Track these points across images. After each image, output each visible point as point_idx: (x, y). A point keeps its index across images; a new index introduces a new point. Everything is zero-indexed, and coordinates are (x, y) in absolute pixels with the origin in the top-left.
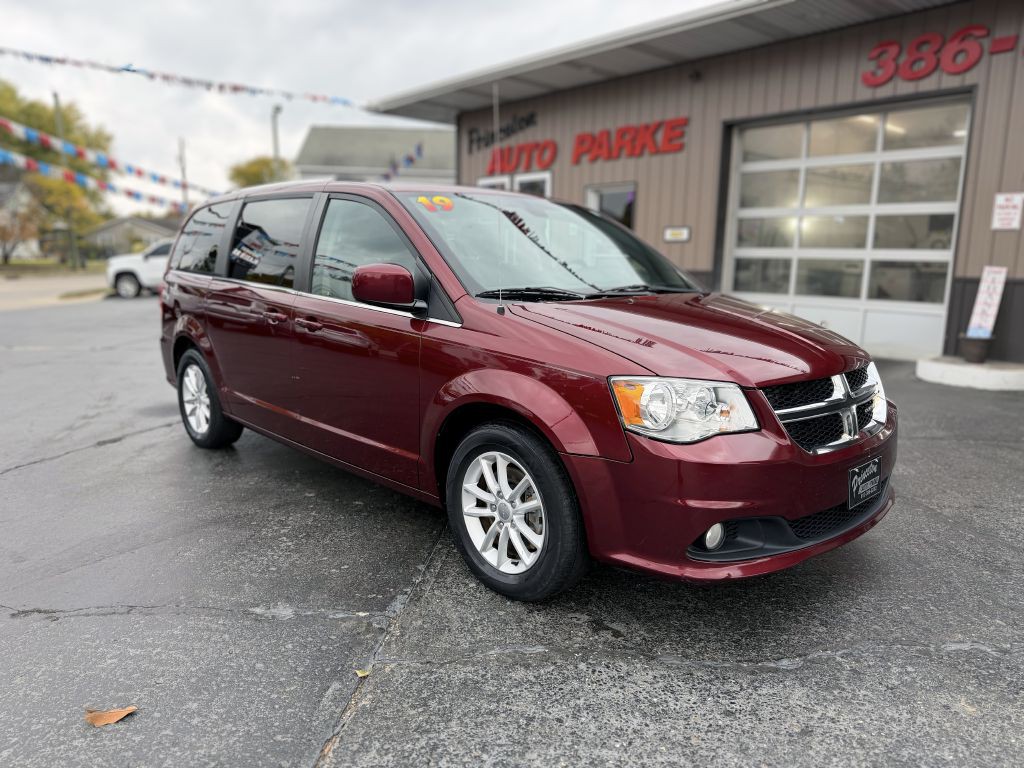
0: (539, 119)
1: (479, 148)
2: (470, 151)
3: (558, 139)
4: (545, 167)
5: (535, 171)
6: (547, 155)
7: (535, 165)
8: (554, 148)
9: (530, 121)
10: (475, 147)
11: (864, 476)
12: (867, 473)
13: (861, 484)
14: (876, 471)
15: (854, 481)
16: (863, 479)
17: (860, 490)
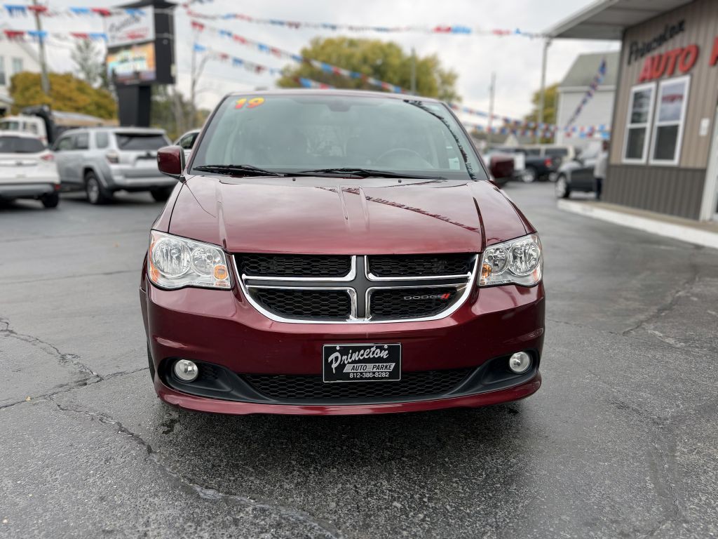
0: (687, 26)
1: (636, 59)
2: (629, 63)
3: (701, 43)
4: (686, 72)
5: (677, 76)
6: (690, 59)
7: (678, 71)
8: (697, 51)
9: (680, 28)
10: (633, 57)
11: (355, 357)
12: (362, 355)
13: (349, 363)
14: (385, 357)
15: (332, 357)
16: (353, 359)
17: (348, 369)
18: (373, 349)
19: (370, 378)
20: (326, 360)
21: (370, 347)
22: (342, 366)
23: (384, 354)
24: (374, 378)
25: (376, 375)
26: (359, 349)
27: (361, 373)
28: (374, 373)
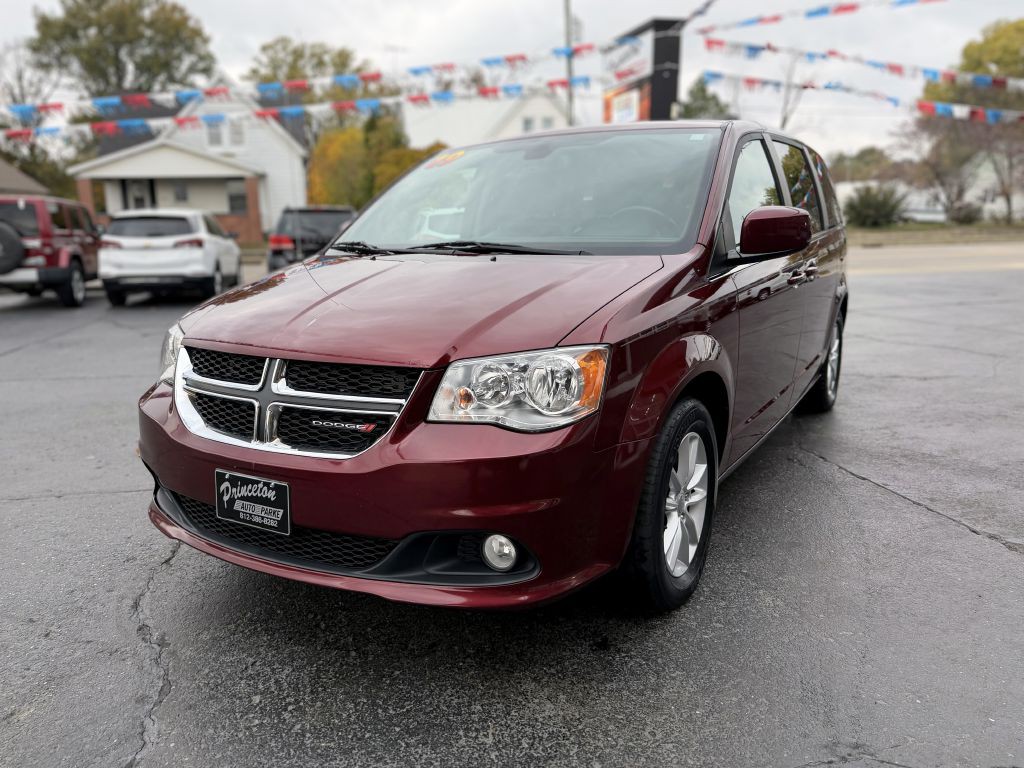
11: (244, 492)
12: (250, 491)
13: (238, 498)
14: (273, 499)
15: (223, 487)
16: (242, 493)
17: (238, 506)
18: (261, 485)
19: (258, 524)
20: (219, 490)
21: (258, 482)
22: (232, 501)
23: (271, 495)
24: (262, 525)
25: (265, 521)
26: (246, 482)
27: (251, 515)
28: (263, 518)
